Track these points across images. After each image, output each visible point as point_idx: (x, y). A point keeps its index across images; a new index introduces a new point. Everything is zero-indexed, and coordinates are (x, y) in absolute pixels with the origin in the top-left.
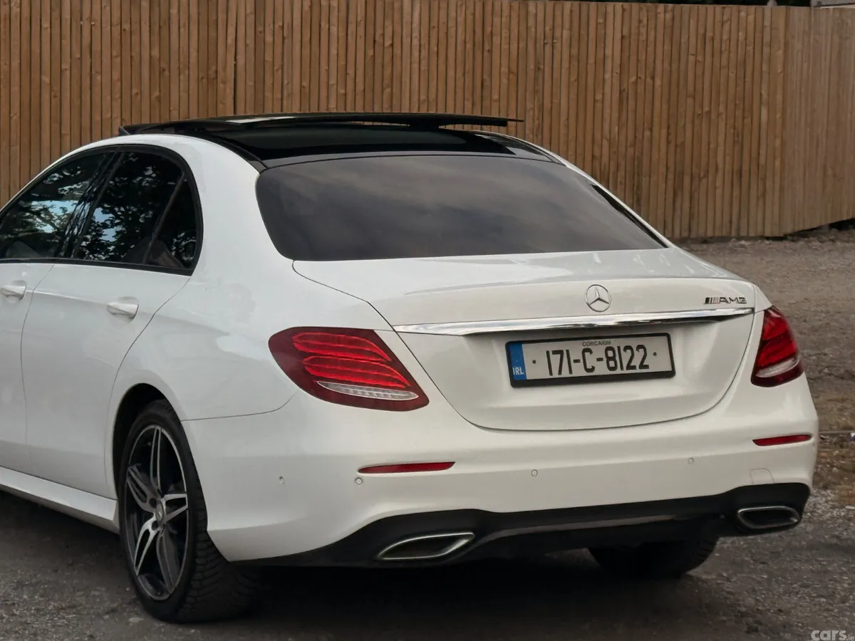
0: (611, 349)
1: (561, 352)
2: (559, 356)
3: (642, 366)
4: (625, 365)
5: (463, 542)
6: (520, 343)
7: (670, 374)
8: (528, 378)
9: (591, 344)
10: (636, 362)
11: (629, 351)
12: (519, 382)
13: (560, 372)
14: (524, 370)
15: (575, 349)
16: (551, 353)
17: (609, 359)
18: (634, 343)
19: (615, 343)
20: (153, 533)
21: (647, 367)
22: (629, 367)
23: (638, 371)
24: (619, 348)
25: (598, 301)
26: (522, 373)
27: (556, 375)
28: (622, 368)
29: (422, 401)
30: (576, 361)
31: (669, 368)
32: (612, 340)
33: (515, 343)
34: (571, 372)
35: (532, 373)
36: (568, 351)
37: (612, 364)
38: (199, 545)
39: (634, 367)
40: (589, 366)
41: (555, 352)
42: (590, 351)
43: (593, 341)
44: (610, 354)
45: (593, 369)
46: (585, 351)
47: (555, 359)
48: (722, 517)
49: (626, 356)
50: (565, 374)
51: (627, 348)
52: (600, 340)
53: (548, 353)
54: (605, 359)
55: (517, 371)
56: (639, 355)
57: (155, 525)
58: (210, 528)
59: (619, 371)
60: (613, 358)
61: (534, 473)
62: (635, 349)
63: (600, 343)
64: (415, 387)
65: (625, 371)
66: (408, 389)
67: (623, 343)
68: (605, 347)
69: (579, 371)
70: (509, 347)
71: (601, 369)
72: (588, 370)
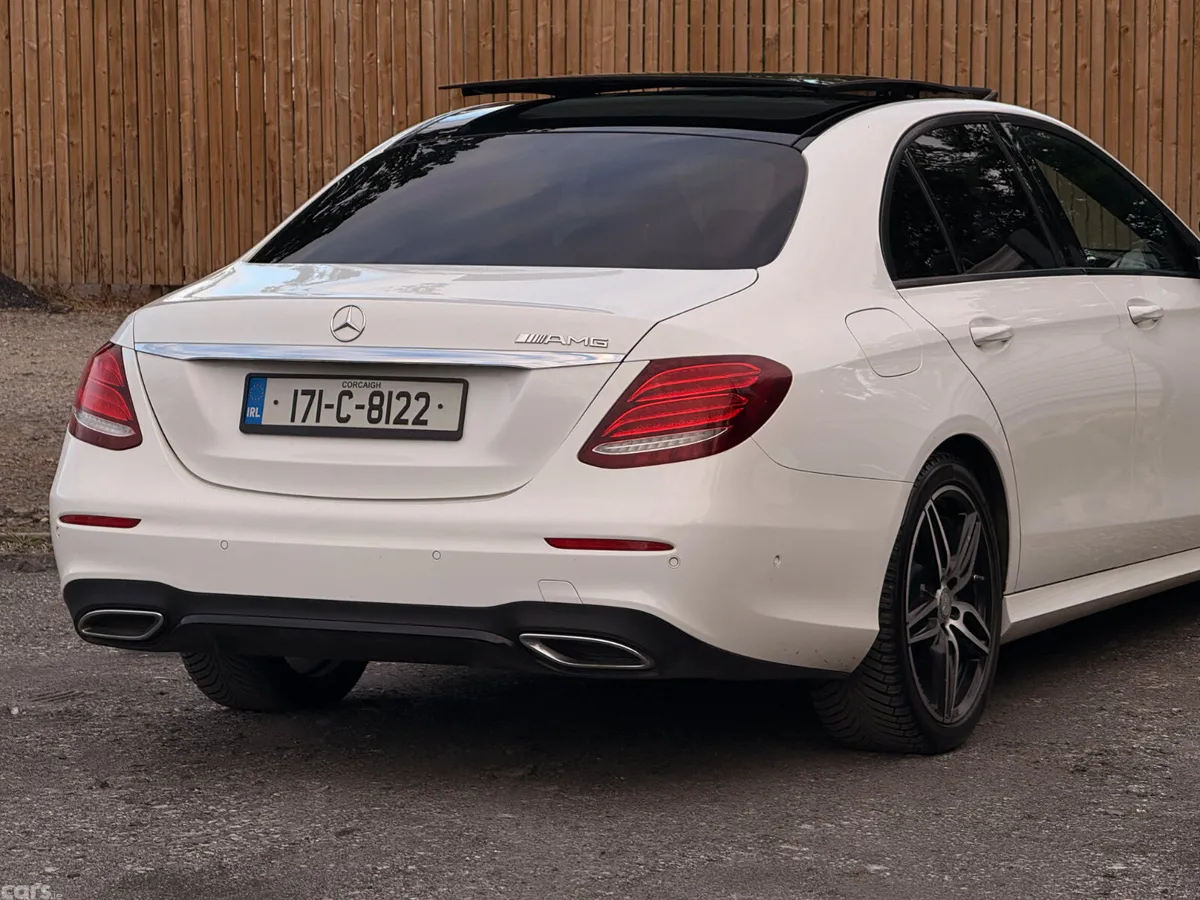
0: (381, 394)
1: (311, 393)
2: (309, 398)
3: (417, 421)
4: (392, 418)
6: (268, 376)
7: (455, 436)
8: (263, 423)
9: (354, 385)
10: (410, 415)
11: (404, 400)
12: (250, 427)
13: (304, 419)
14: (261, 412)
15: (331, 390)
16: (300, 393)
17: (372, 407)
18: (414, 389)
19: (385, 387)
21: (425, 423)
22: (398, 421)
23: (410, 426)
24: (390, 393)
25: (347, 328)
26: (257, 416)
27: (298, 422)
28: (387, 422)
29: (135, 440)
30: (329, 406)
31: (455, 428)
32: (384, 383)
33: (259, 376)
34: (318, 420)
35: (270, 417)
36: (321, 392)
37: (375, 414)
39: (405, 422)
40: (343, 415)
41: (305, 393)
42: (350, 395)
43: (359, 381)
44: (376, 401)
45: (348, 419)
46: (343, 394)
47: (303, 401)
49: (398, 405)
50: (311, 422)
51: (401, 395)
52: (368, 382)
53: (296, 392)
54: (367, 407)
55: (252, 412)
56: (417, 406)
59: (382, 425)
60: (379, 408)
62: (413, 397)
63: (366, 385)
64: (133, 421)
65: (391, 426)
66: (128, 423)
67: (398, 387)
68: (370, 391)
69: (329, 419)
70: (251, 380)
71: (359, 420)
72: (340, 420)
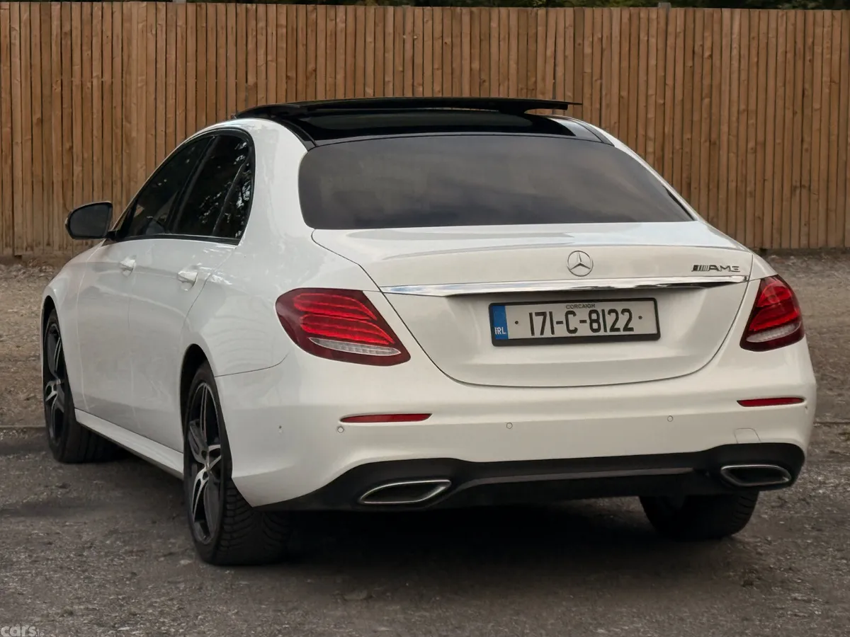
0: (596, 312)
1: (544, 314)
2: (542, 318)
3: (626, 328)
4: (608, 329)
5: (441, 489)
6: (504, 305)
7: (655, 337)
8: (509, 338)
9: (576, 306)
10: (621, 324)
11: (613, 315)
12: (500, 341)
13: (542, 333)
14: (506, 330)
15: (559, 311)
16: (534, 315)
17: (592, 321)
18: (619, 307)
19: (599, 307)
20: (203, 482)
21: (631, 329)
22: (613, 329)
23: (622, 333)
24: (603, 311)
25: (580, 267)
26: (503, 333)
27: (537, 335)
28: (605, 330)
29: (404, 357)
30: (559, 323)
31: (655, 331)
32: (596, 304)
33: (498, 304)
34: (553, 332)
35: (514, 333)
36: (551, 313)
37: (595, 326)
38: (229, 493)
39: (618, 330)
40: (571, 328)
41: (538, 314)
42: (574, 314)
43: (578, 304)
44: (594, 316)
45: (575, 330)
46: (568, 313)
47: (538, 321)
48: (708, 474)
49: (610, 319)
50: (548, 334)
51: (611, 311)
52: (585, 304)
53: (531, 314)
54: (588, 321)
55: (499, 330)
56: (623, 319)
57: (205, 475)
58: (234, 476)
59: (602, 333)
60: (597, 321)
61: (509, 425)
62: (620, 313)
63: (584, 306)
64: (397, 343)
65: (609, 333)
66: (390, 345)
67: (607, 306)
68: (588, 310)
69: (561, 331)
70: (492, 308)
71: (584, 331)
72: (570, 331)
